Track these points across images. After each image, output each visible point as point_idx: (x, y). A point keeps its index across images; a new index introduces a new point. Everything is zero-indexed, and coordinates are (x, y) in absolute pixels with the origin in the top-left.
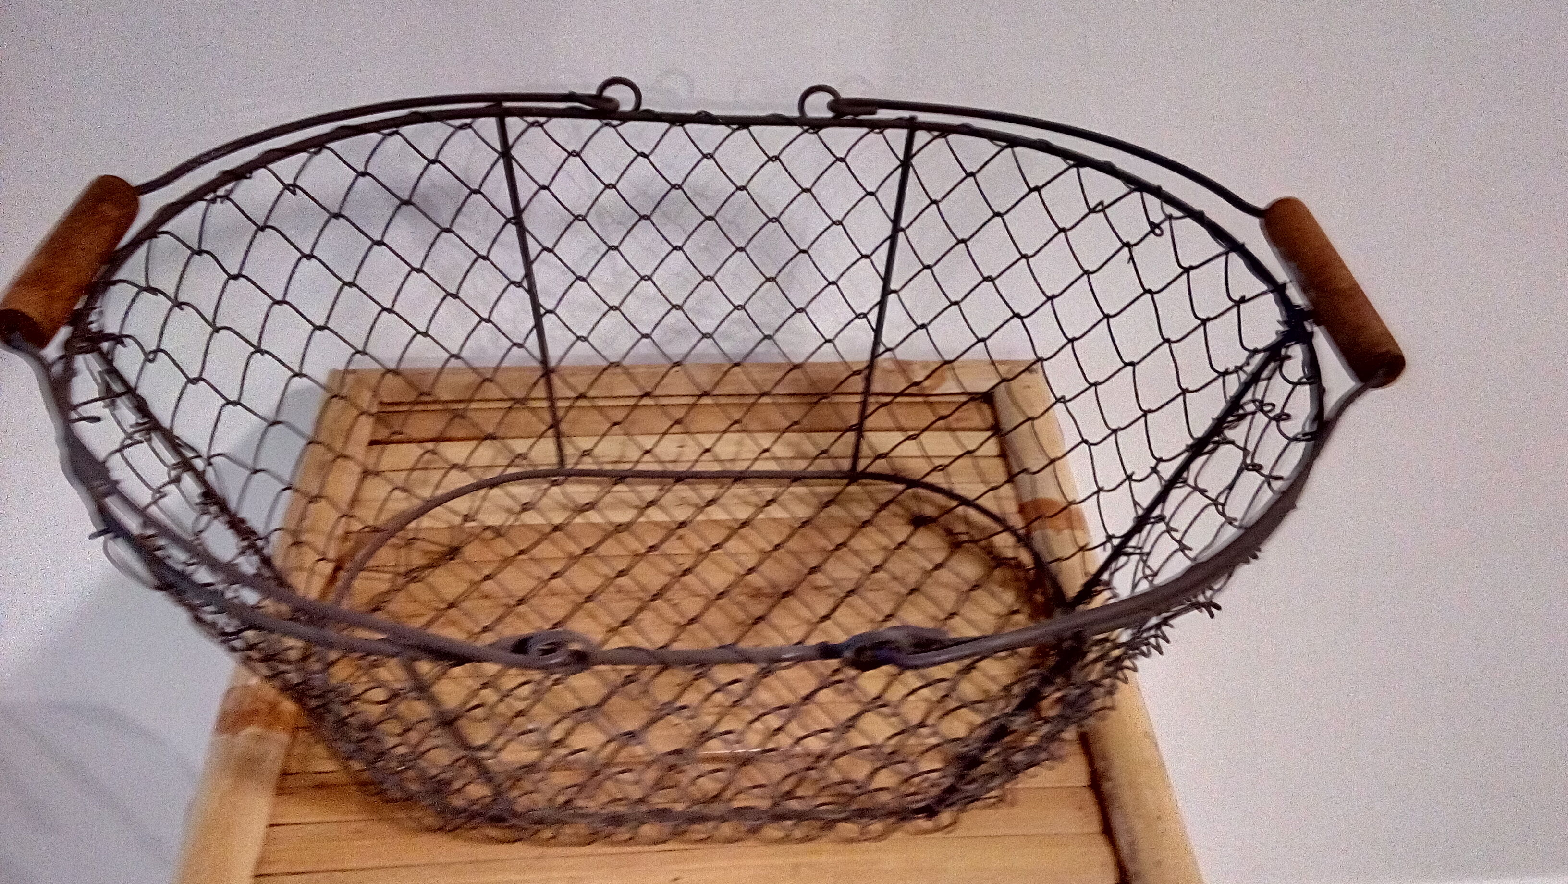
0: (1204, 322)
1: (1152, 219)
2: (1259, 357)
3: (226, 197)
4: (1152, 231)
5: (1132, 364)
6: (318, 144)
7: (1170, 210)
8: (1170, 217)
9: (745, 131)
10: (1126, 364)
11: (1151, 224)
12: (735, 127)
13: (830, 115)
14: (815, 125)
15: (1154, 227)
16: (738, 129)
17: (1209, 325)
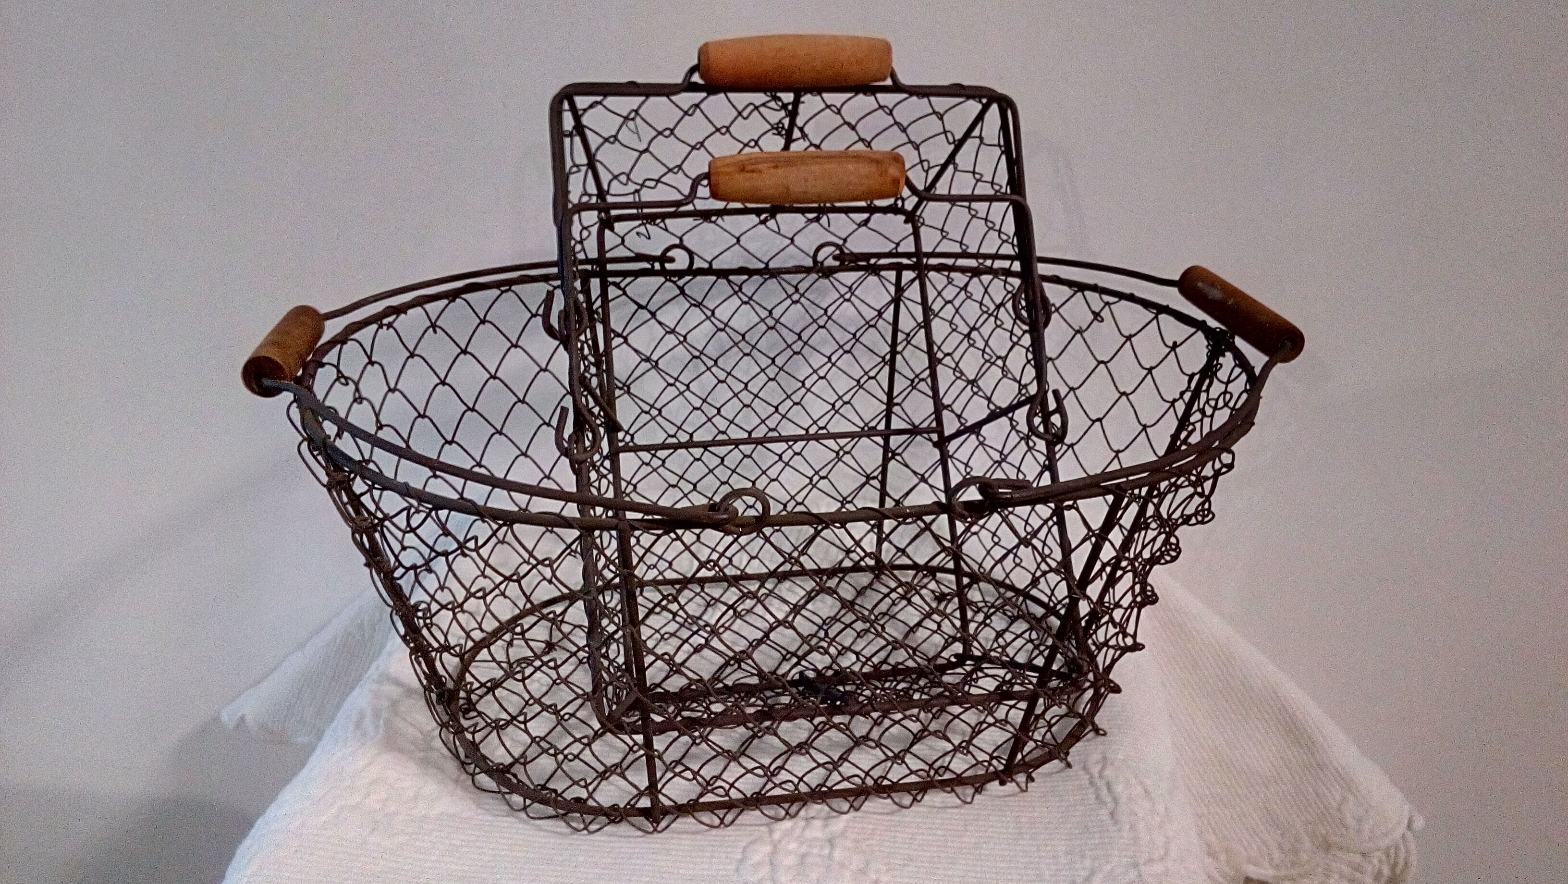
0: (1150, 370)
1: (1093, 309)
2: (1197, 377)
3: (390, 325)
4: (1095, 319)
5: (1100, 420)
6: (453, 295)
7: (1107, 298)
8: (1107, 304)
9: (774, 280)
10: (1094, 422)
11: (1093, 312)
12: (767, 276)
13: (837, 263)
14: (827, 273)
15: (1097, 316)
16: (769, 278)
17: (1154, 371)
